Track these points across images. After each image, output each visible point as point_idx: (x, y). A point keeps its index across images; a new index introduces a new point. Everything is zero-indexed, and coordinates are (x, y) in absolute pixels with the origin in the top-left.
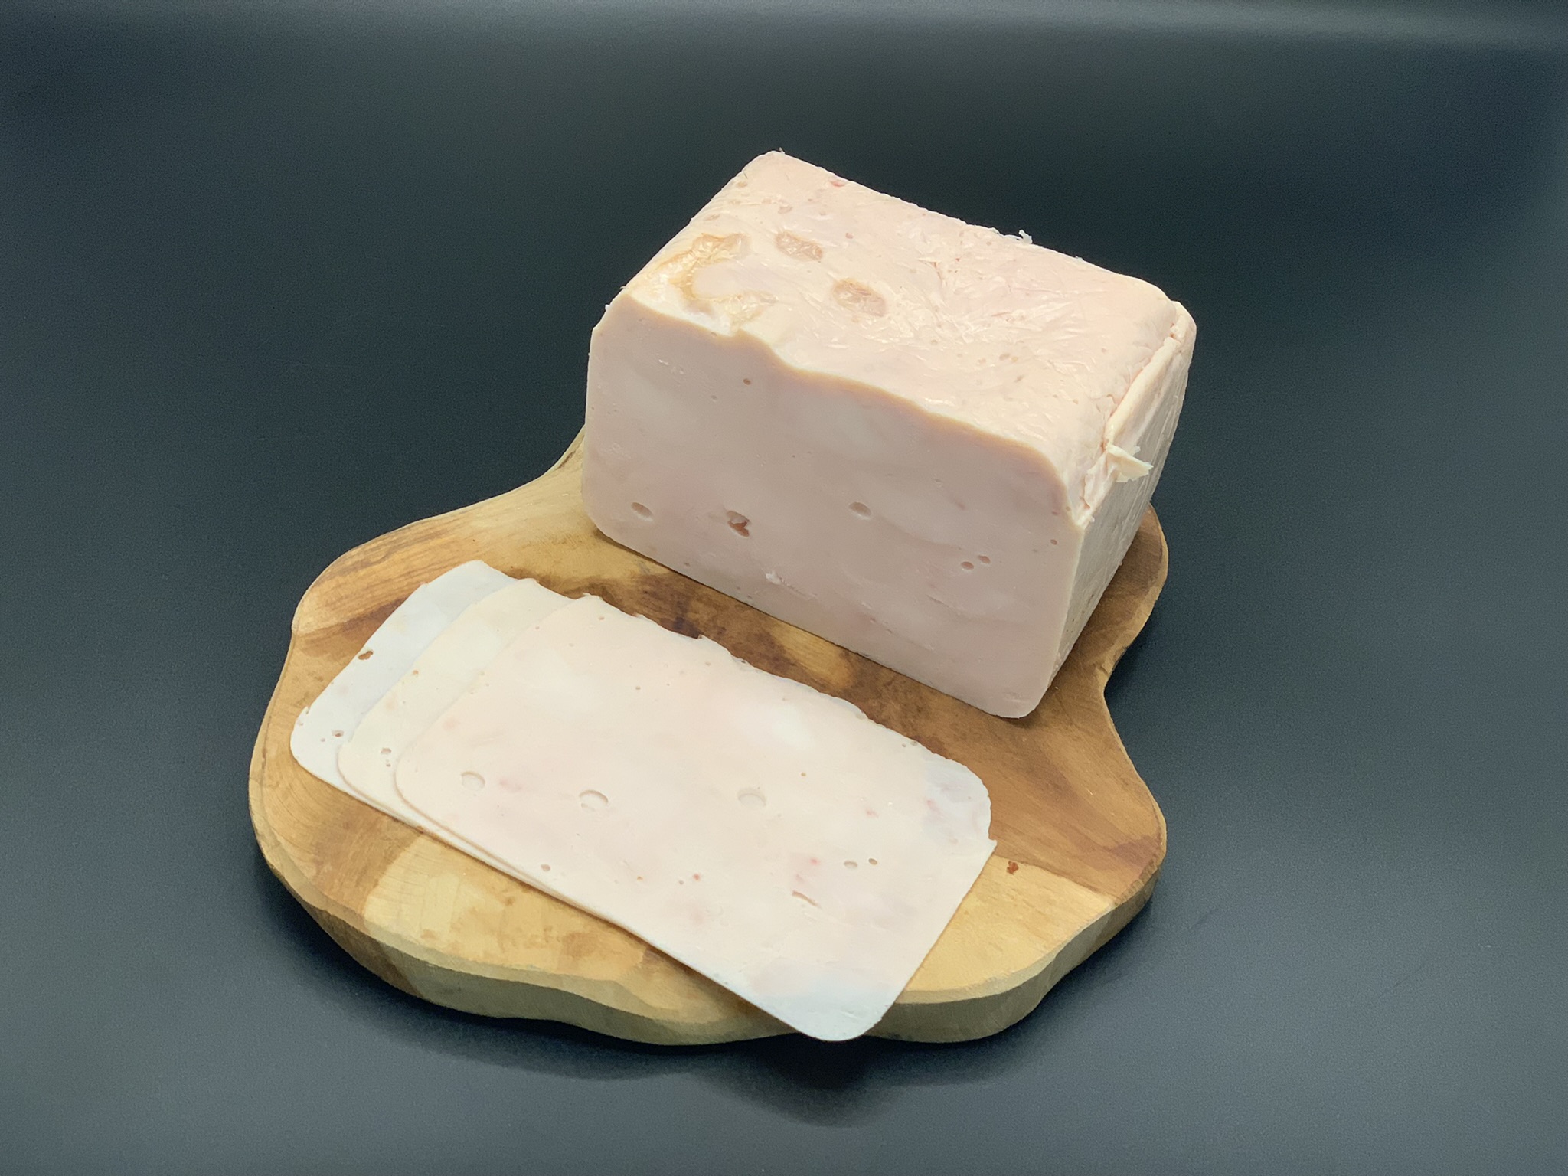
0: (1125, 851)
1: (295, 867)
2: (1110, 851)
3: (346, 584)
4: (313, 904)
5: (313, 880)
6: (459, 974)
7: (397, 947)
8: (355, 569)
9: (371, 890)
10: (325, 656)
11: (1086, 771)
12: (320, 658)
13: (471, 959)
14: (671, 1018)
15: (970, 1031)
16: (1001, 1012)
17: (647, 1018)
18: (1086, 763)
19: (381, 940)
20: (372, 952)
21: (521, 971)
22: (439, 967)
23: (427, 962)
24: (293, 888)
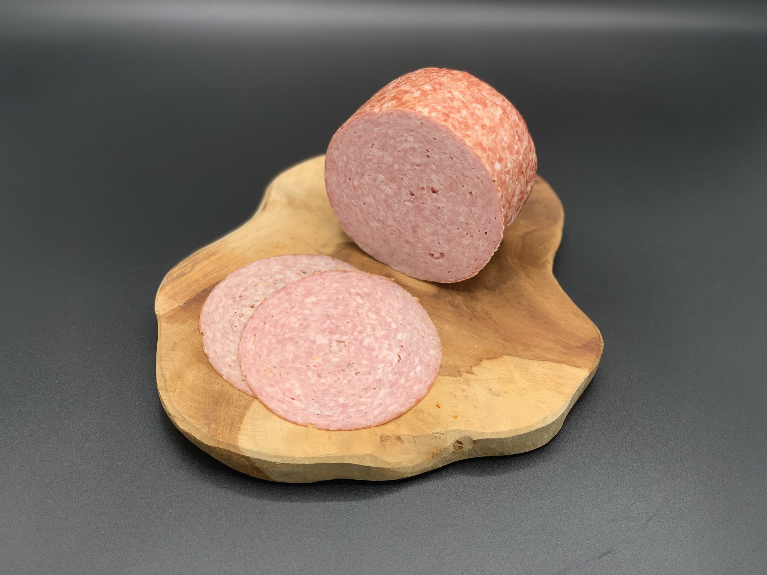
0: (586, 346)
1: (197, 429)
2: (579, 347)
3: (176, 286)
4: (211, 445)
5: (208, 433)
6: (293, 464)
7: (259, 458)
8: (178, 278)
9: (238, 433)
10: (178, 323)
11: (557, 312)
12: (175, 325)
13: (297, 457)
14: (399, 466)
15: (536, 444)
16: (550, 432)
17: (388, 468)
18: (556, 309)
19: (250, 456)
20: (245, 463)
21: (324, 457)
22: (282, 464)
23: (276, 462)
24: (198, 439)
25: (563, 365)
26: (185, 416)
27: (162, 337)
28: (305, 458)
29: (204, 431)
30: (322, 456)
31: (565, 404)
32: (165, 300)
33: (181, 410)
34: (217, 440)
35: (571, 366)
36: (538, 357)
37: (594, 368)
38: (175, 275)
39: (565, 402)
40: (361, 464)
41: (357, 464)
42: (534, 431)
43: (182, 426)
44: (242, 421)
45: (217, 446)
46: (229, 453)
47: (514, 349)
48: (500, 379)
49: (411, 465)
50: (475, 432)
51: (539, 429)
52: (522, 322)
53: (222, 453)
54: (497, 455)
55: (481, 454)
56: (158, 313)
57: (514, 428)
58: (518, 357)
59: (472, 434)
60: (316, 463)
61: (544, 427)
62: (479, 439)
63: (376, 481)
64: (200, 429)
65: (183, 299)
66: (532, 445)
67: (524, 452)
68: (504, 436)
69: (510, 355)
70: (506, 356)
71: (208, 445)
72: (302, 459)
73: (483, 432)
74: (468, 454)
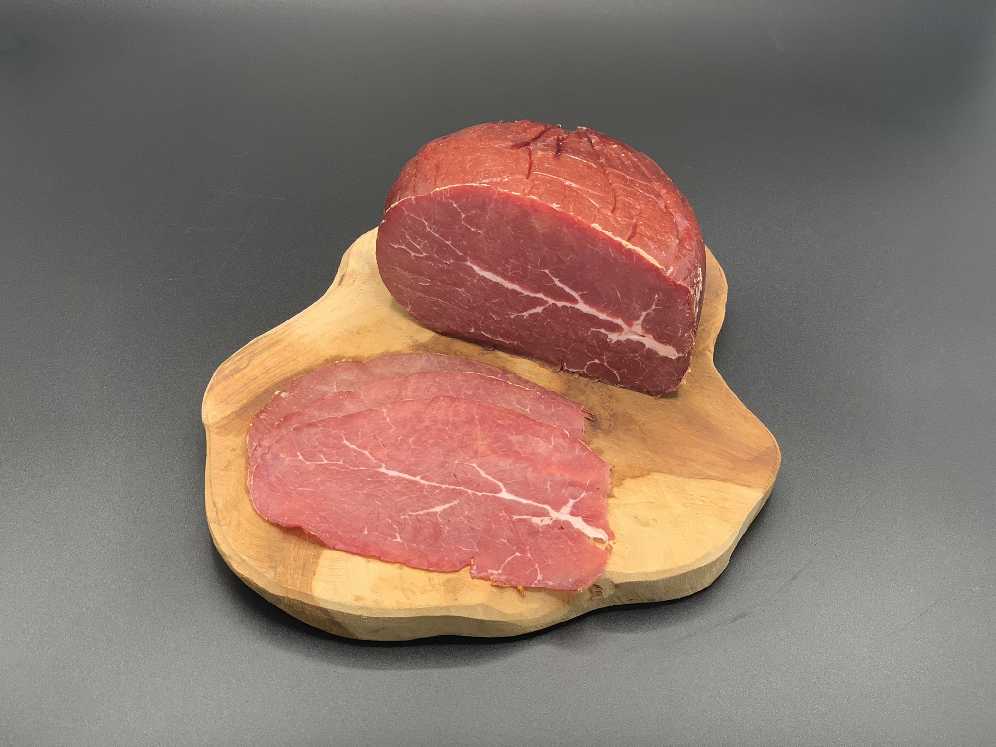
0: (758, 460)
1: (259, 573)
2: (750, 461)
3: (229, 385)
4: (277, 594)
5: (274, 579)
6: (384, 618)
7: (340, 610)
8: (232, 375)
9: (312, 578)
10: (232, 435)
11: (721, 415)
12: (229, 437)
13: (389, 608)
14: (520, 618)
15: (696, 588)
16: (713, 572)
17: (505, 622)
18: (719, 410)
19: (328, 608)
20: (322, 617)
21: (423, 608)
22: (370, 617)
23: (362, 616)
24: (262, 586)
25: (729, 484)
26: (244, 557)
27: (212, 453)
28: (399, 610)
29: (268, 577)
30: (422, 607)
31: (732, 535)
32: (215, 404)
33: (238, 549)
34: (286, 588)
35: (739, 485)
36: (696, 475)
37: (769, 487)
38: (227, 372)
39: (732, 533)
40: (472, 617)
41: (466, 616)
42: (694, 570)
43: (240, 570)
44: (317, 563)
45: (285, 596)
46: (302, 604)
47: (666, 463)
48: (648, 503)
49: (536, 617)
50: (618, 573)
51: (699, 569)
52: (675, 429)
53: (292, 604)
54: (645, 601)
55: (625, 601)
56: (207, 422)
57: (667, 568)
58: (671, 474)
59: (614, 576)
60: (414, 616)
61: (705, 566)
62: (622, 582)
63: (490, 638)
64: (264, 574)
65: (238, 403)
66: (690, 588)
67: (680, 597)
68: (654, 578)
69: (661, 472)
70: (655, 473)
71: (273, 594)
72: (396, 611)
73: (628, 572)
74: (608, 600)
